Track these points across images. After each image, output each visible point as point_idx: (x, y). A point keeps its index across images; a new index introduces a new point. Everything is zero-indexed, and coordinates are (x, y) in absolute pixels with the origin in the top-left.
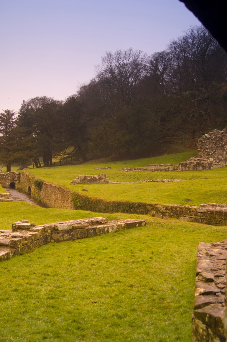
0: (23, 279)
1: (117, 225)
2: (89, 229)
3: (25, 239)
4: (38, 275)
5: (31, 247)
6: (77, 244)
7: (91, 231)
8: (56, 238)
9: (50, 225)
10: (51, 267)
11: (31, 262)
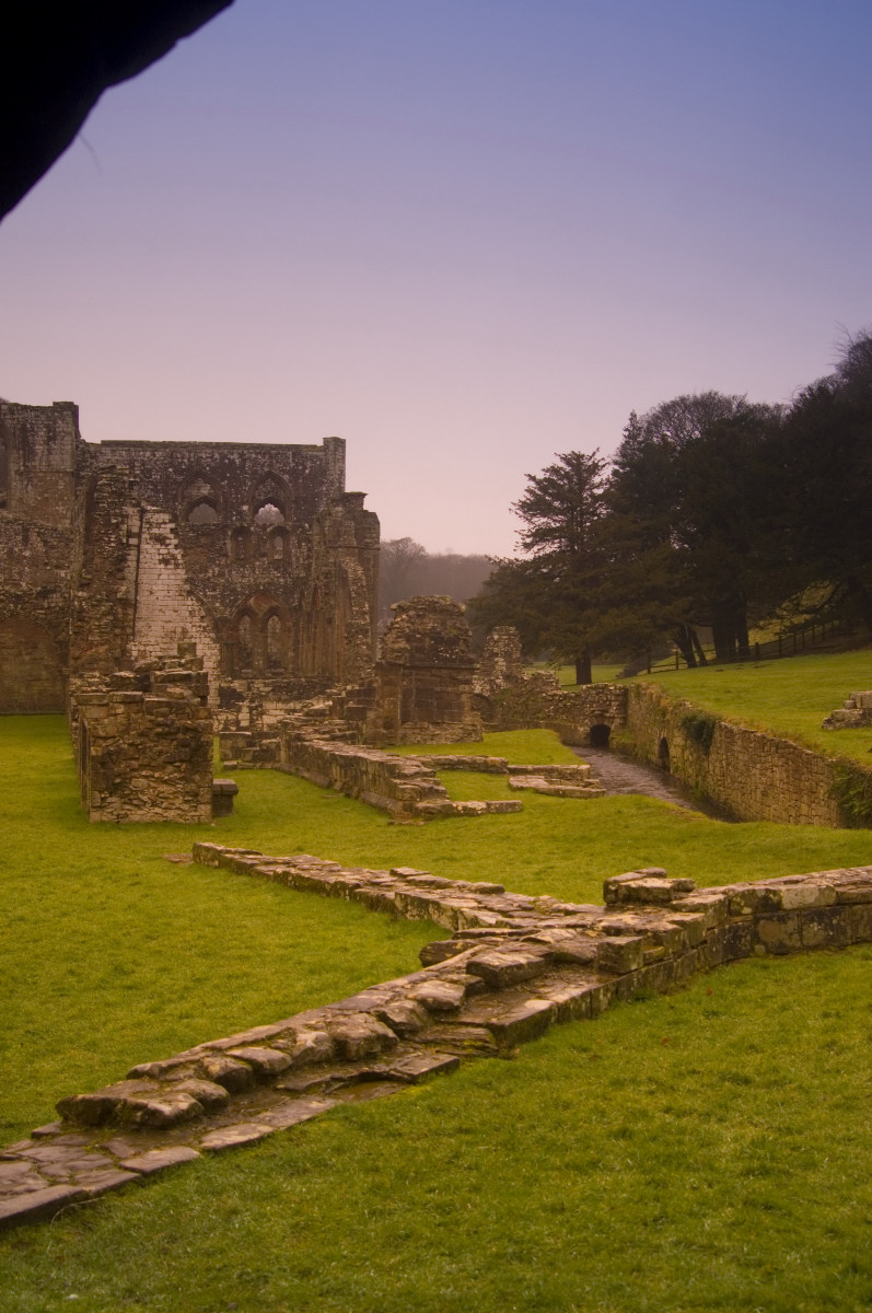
0: (652, 1093)
3: (654, 941)
4: (706, 1080)
5: (679, 970)
6: (856, 963)
8: (773, 940)
9: (751, 887)
10: (757, 1052)
11: (680, 1029)
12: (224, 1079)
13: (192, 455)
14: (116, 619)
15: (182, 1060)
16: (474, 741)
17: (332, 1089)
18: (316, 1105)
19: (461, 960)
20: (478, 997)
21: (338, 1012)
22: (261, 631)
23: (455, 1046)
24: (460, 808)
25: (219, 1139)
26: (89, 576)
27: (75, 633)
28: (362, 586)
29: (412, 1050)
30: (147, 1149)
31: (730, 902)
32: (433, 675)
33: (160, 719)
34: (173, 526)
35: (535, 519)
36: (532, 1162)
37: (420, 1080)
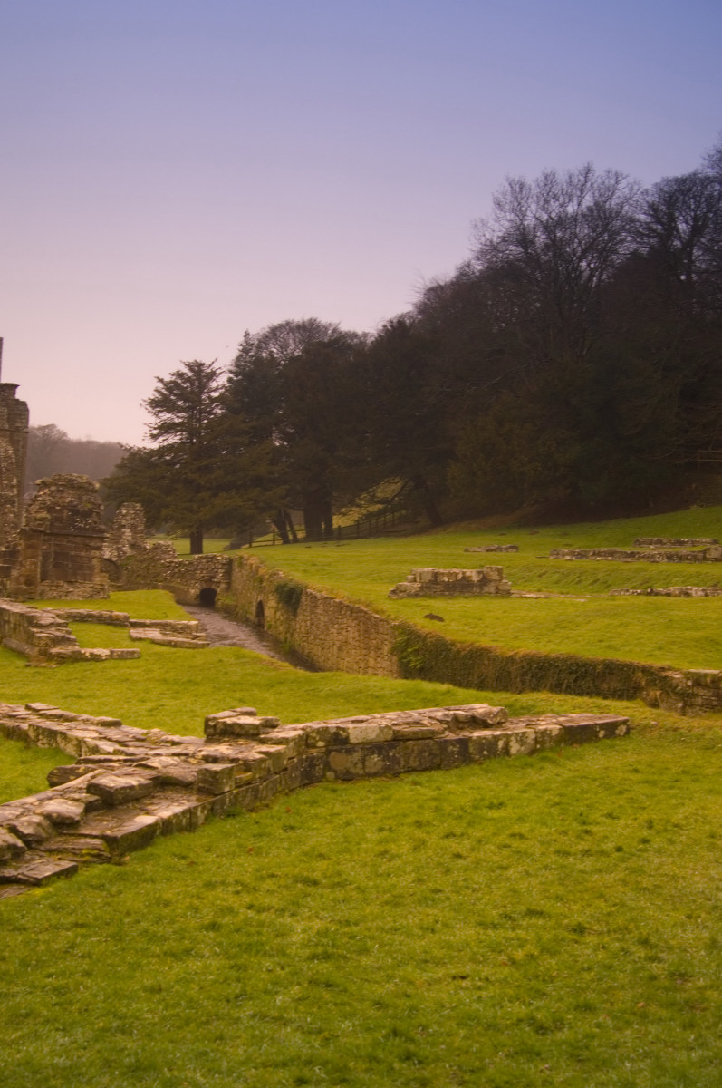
1: (536, 733)
2: (446, 741)
3: (244, 768)
5: (264, 792)
6: (407, 788)
7: (451, 747)
8: (341, 768)
9: (325, 725)
11: (263, 841)
16: (103, 598)
19: (83, 782)
20: (95, 813)
23: (75, 854)
24: (87, 654)
28: (12, 463)
29: (38, 857)
31: (308, 736)
32: (68, 542)
35: (161, 415)
36: (137, 951)
37: (44, 883)
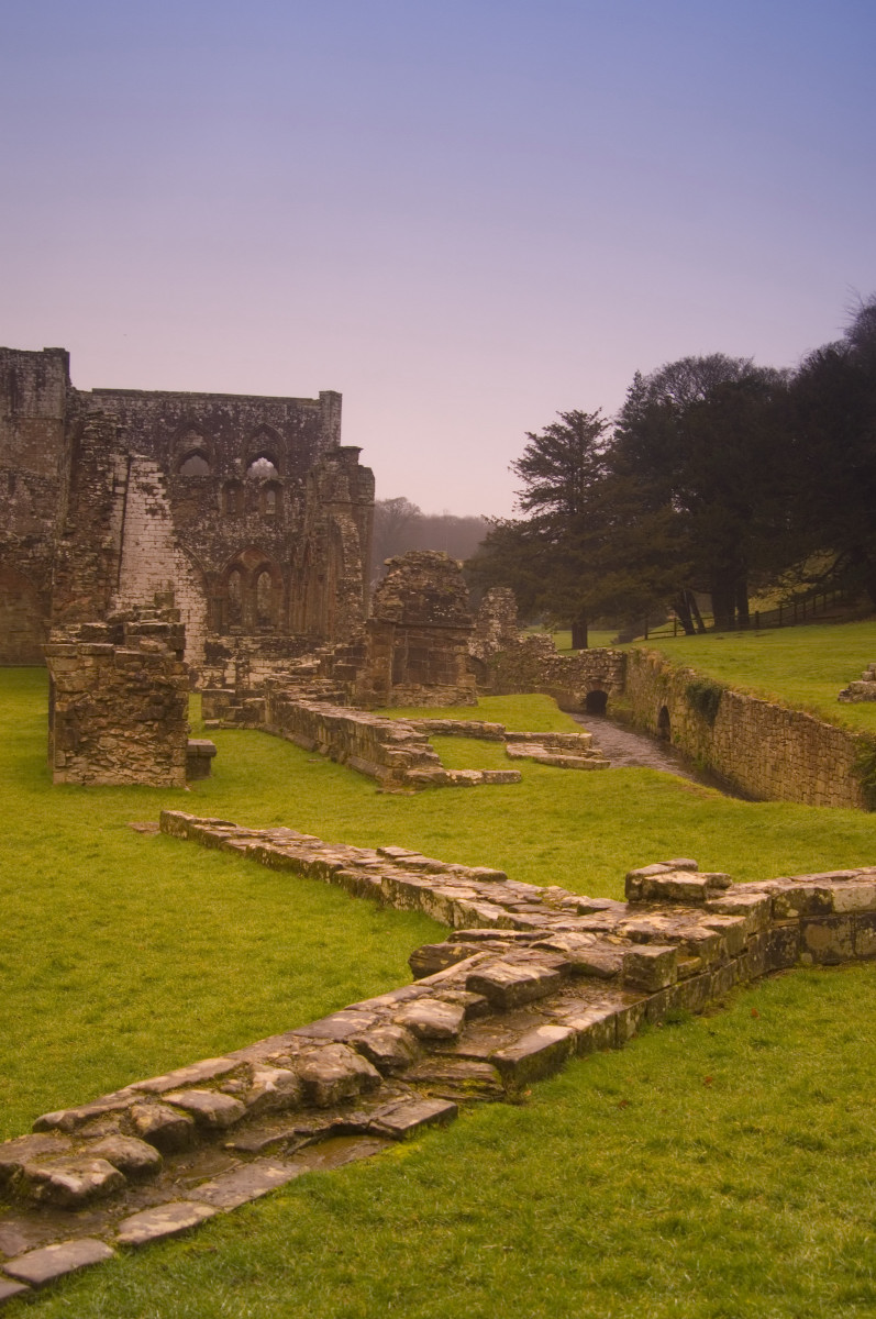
0: (702, 1161)
3: (689, 950)
4: (769, 1144)
5: (717, 985)
8: (822, 948)
9: (797, 885)
10: (826, 1102)
11: (724, 1066)
12: (157, 1137)
13: (185, 405)
14: (100, 570)
15: (105, 1108)
16: (469, 705)
17: (297, 1146)
18: (277, 1172)
19: (460, 971)
20: (479, 1020)
21: (307, 1041)
22: (251, 587)
23: (452, 1087)
24: (454, 777)
25: (141, 1228)
26: (73, 525)
27: (58, 584)
28: (355, 543)
29: (398, 1092)
30: (43, 1243)
31: (774, 902)
32: (426, 635)
33: (132, 674)
34: (161, 475)
35: (534, 479)
36: (557, 1274)
37: (408, 1136)
